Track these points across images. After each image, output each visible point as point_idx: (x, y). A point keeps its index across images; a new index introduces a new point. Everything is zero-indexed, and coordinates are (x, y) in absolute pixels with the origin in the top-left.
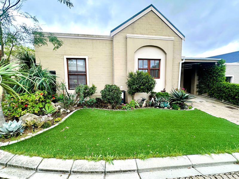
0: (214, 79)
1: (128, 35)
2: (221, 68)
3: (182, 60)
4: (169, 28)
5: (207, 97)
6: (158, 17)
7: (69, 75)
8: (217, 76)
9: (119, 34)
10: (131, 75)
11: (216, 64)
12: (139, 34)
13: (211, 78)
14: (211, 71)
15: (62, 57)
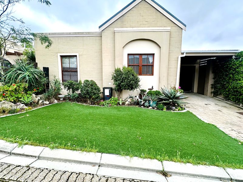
0: (230, 77)
1: (115, 29)
2: (240, 62)
3: (183, 54)
4: (165, 17)
5: (222, 100)
6: (152, 7)
7: (62, 71)
8: (235, 73)
9: (107, 29)
10: (118, 71)
11: (234, 57)
12: (129, 27)
13: (227, 75)
14: (227, 67)
15: (56, 55)
